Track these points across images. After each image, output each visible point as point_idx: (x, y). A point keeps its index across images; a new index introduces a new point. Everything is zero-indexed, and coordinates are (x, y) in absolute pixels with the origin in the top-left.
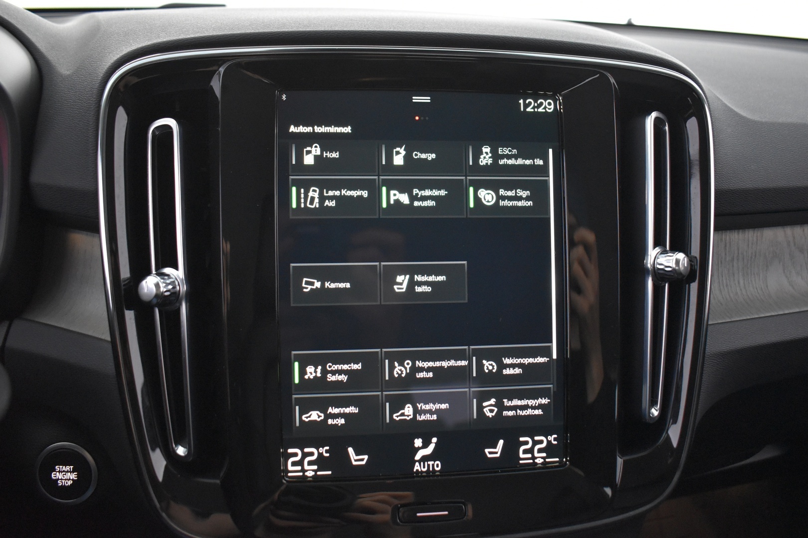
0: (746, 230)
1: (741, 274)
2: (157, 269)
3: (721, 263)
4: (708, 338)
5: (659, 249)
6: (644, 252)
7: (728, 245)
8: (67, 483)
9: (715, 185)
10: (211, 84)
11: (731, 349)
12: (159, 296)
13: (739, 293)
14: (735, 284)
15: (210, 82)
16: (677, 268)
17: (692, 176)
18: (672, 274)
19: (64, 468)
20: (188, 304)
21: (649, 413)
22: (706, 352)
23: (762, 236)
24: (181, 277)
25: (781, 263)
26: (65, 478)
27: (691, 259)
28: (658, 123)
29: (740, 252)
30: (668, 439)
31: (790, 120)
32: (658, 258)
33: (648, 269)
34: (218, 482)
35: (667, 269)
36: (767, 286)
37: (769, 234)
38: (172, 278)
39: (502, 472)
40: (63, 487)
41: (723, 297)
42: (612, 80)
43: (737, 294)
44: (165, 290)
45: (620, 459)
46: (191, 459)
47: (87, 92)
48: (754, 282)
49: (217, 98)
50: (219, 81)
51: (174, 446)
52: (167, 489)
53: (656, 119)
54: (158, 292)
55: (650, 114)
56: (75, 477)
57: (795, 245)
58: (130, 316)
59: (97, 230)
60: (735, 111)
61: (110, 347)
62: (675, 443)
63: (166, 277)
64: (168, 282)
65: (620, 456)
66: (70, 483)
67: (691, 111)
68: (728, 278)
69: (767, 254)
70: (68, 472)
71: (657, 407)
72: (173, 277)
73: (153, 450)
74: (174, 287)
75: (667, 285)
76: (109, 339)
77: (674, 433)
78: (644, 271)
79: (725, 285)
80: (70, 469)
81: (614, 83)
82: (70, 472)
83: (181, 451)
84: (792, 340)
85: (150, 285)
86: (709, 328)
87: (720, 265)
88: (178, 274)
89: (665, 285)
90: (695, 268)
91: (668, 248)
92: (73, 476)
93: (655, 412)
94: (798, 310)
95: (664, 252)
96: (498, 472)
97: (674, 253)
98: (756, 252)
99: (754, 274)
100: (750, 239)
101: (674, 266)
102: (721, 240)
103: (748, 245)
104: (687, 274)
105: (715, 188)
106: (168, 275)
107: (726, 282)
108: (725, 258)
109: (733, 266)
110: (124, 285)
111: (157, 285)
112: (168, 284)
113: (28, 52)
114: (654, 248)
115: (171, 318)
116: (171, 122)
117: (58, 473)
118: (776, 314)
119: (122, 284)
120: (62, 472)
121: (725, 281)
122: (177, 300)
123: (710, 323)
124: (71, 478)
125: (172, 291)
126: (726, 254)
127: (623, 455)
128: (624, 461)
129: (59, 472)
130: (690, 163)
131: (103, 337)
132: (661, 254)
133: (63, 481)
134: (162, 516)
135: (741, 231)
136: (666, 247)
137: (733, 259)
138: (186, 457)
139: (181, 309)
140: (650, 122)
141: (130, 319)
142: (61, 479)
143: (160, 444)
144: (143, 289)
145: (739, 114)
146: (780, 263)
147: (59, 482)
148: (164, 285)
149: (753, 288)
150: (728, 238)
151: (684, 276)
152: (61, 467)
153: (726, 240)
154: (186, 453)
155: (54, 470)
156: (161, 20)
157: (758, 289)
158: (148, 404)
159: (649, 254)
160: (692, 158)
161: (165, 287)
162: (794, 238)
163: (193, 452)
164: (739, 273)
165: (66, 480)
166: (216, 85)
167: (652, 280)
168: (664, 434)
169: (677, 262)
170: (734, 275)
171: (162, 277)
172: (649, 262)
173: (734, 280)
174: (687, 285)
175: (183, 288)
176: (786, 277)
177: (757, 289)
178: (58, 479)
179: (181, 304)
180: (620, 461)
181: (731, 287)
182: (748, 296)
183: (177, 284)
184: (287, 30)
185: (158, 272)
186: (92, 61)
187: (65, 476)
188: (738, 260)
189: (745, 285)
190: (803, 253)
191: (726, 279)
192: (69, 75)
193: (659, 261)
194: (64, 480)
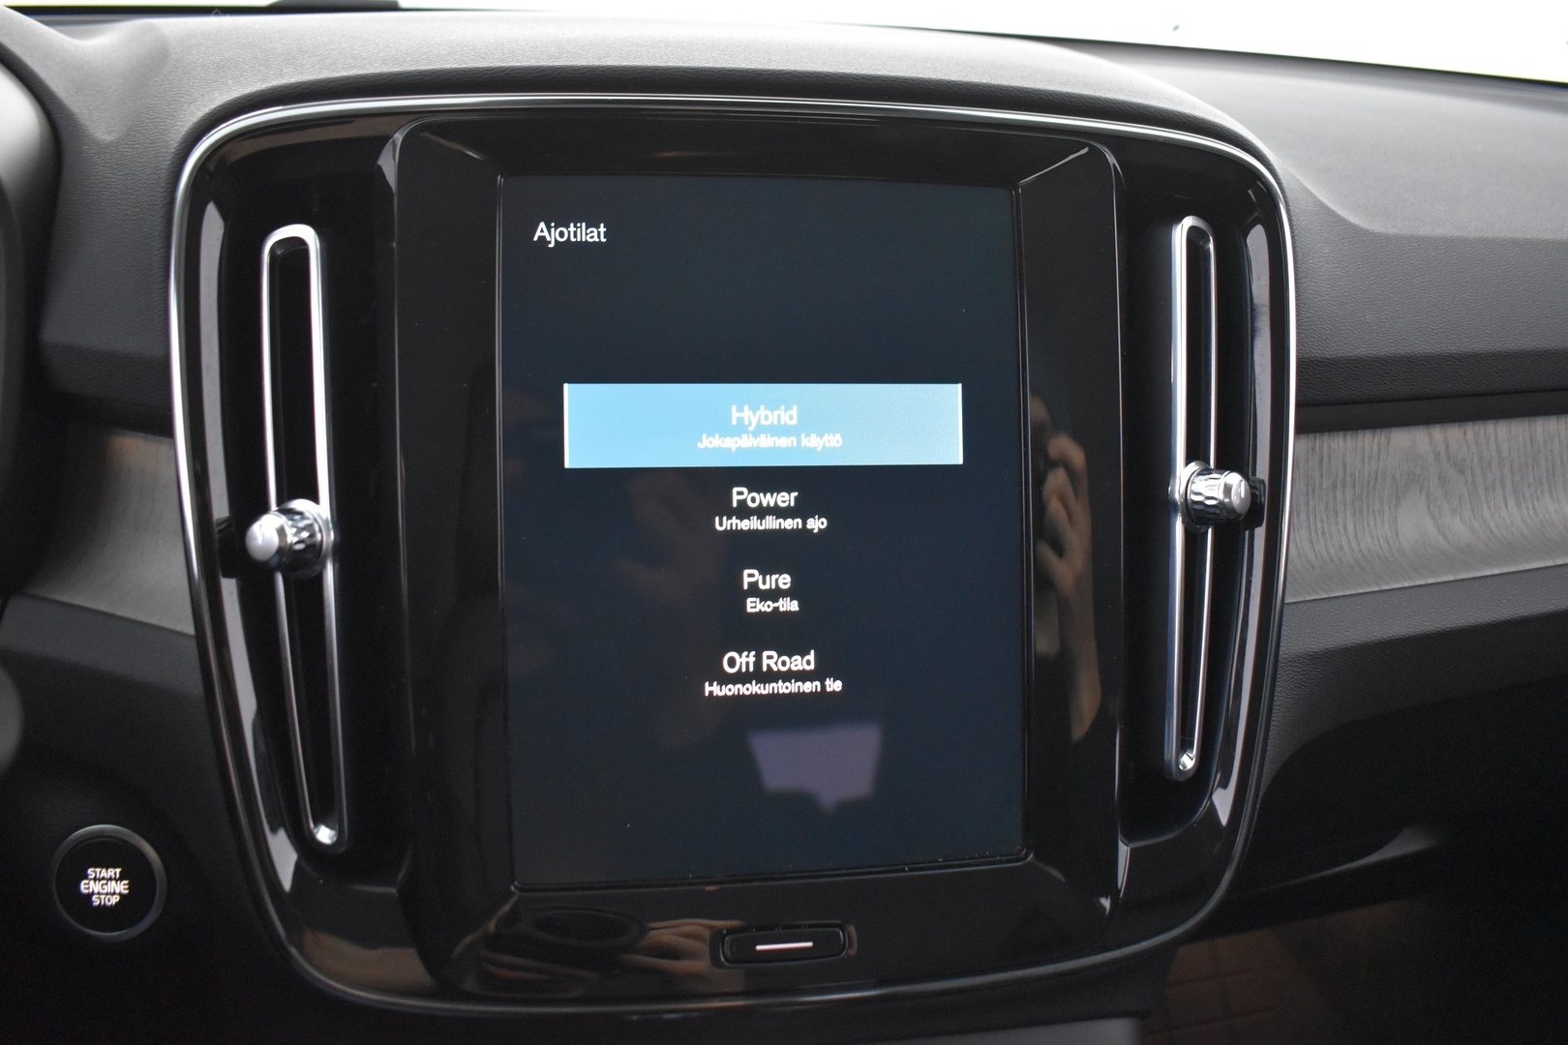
0: (1360, 431)
1: (1349, 512)
2: (280, 502)
3: (1313, 491)
4: (1284, 628)
5: (1197, 465)
6: (1167, 471)
7: (1325, 460)
8: (109, 900)
9: (1297, 350)
10: (380, 162)
11: (1326, 647)
12: (284, 551)
13: (1346, 547)
14: (1339, 531)
15: (377, 159)
16: (1227, 500)
17: (1256, 334)
18: (1218, 512)
19: (104, 873)
20: (337, 565)
21: (1178, 763)
22: (1281, 653)
23: (1389, 444)
24: (325, 517)
25: (1424, 493)
26: (105, 891)
27: (1253, 486)
28: (1195, 238)
29: (1347, 472)
30: (1212, 811)
31: (1439, 232)
32: (1193, 483)
33: (1175, 503)
34: (393, 891)
35: (1209, 502)
36: (1397, 534)
37: (1402, 439)
38: (308, 518)
39: (911, 870)
40: (103, 908)
41: (1316, 555)
42: (1112, 159)
43: (1341, 548)
44: (295, 539)
45: (1126, 847)
46: (344, 849)
47: (147, 175)
48: (1373, 528)
49: (390, 188)
50: (394, 159)
51: (312, 825)
52: (300, 903)
53: (1192, 230)
54: (283, 544)
55: (1179, 220)
56: (125, 889)
57: (1448, 459)
58: (229, 587)
59: (168, 431)
60: (1338, 216)
61: (193, 645)
62: (1224, 819)
63: (297, 517)
64: (301, 524)
65: (1126, 842)
66: (115, 900)
67: (1256, 214)
68: (1325, 520)
69: (1398, 476)
70: (111, 879)
71: (1192, 752)
72: (311, 517)
73: (274, 830)
74: (312, 535)
75: (1210, 531)
76: (191, 630)
77: (1223, 802)
78: (1167, 506)
79: (1319, 532)
80: (115, 873)
81: (1114, 165)
82: (116, 880)
83: (325, 835)
84: (1438, 632)
85: (267, 532)
86: (1286, 609)
87: (1310, 497)
88: (318, 511)
89: (1207, 531)
90: (1261, 501)
91: (1212, 465)
92: (122, 887)
93: (1188, 761)
94: (1451, 578)
95: (1205, 471)
96: (903, 871)
97: (1222, 474)
98: (1376, 472)
99: (1373, 512)
100: (1367, 446)
101: (1221, 496)
102: (1313, 449)
103: (1363, 460)
104: (1246, 511)
105: (1297, 355)
106: (300, 513)
107: (1323, 527)
108: (1321, 484)
109: (1335, 498)
110: (220, 531)
111: (281, 532)
112: (300, 530)
113: (33, 99)
114: (1187, 463)
115: (307, 593)
116: (306, 233)
117: (92, 882)
118: (1412, 584)
119: (216, 529)
120: (100, 880)
121: (1319, 525)
122: (317, 559)
123: (1286, 601)
124: (118, 891)
125: (308, 542)
126: (1322, 476)
127: (1129, 838)
128: (1132, 850)
129: (95, 879)
130: (1253, 310)
131: (179, 628)
132: (1199, 474)
133: (103, 897)
134: (288, 952)
135: (1349, 434)
136: (1208, 463)
137: (1334, 487)
138: (334, 845)
139: (325, 575)
140: (1180, 236)
141: (231, 593)
142: (99, 893)
143: (287, 823)
144: (255, 539)
145: (1346, 221)
146: (1421, 492)
147: (94, 898)
148: (295, 530)
149: (1372, 538)
150: (1325, 445)
151: (1239, 515)
152: (98, 870)
153: (1321, 451)
154: (335, 839)
155: (86, 877)
156: (283, 41)
157: (1381, 540)
158: (263, 748)
159: (1178, 474)
160: (1256, 301)
161: (296, 534)
162: (1447, 447)
163: (346, 835)
164: (1345, 509)
165: (107, 894)
166: (388, 164)
167: (1183, 522)
168: (1206, 801)
169: (1227, 490)
170: (1336, 513)
171: (290, 516)
172: (1177, 490)
173: (1337, 524)
174: (1247, 532)
175: (328, 538)
176: (1433, 517)
177: (1378, 539)
178: (93, 894)
179: (324, 566)
180: (1124, 851)
181: (1331, 536)
182: (1363, 554)
183: (317, 529)
184: (518, 64)
185: (283, 506)
186: (157, 118)
187: (105, 887)
188: (1344, 486)
189: (1356, 533)
190: (1464, 474)
191: (1322, 522)
192: (111, 142)
193: (1195, 487)
194: (103, 894)
